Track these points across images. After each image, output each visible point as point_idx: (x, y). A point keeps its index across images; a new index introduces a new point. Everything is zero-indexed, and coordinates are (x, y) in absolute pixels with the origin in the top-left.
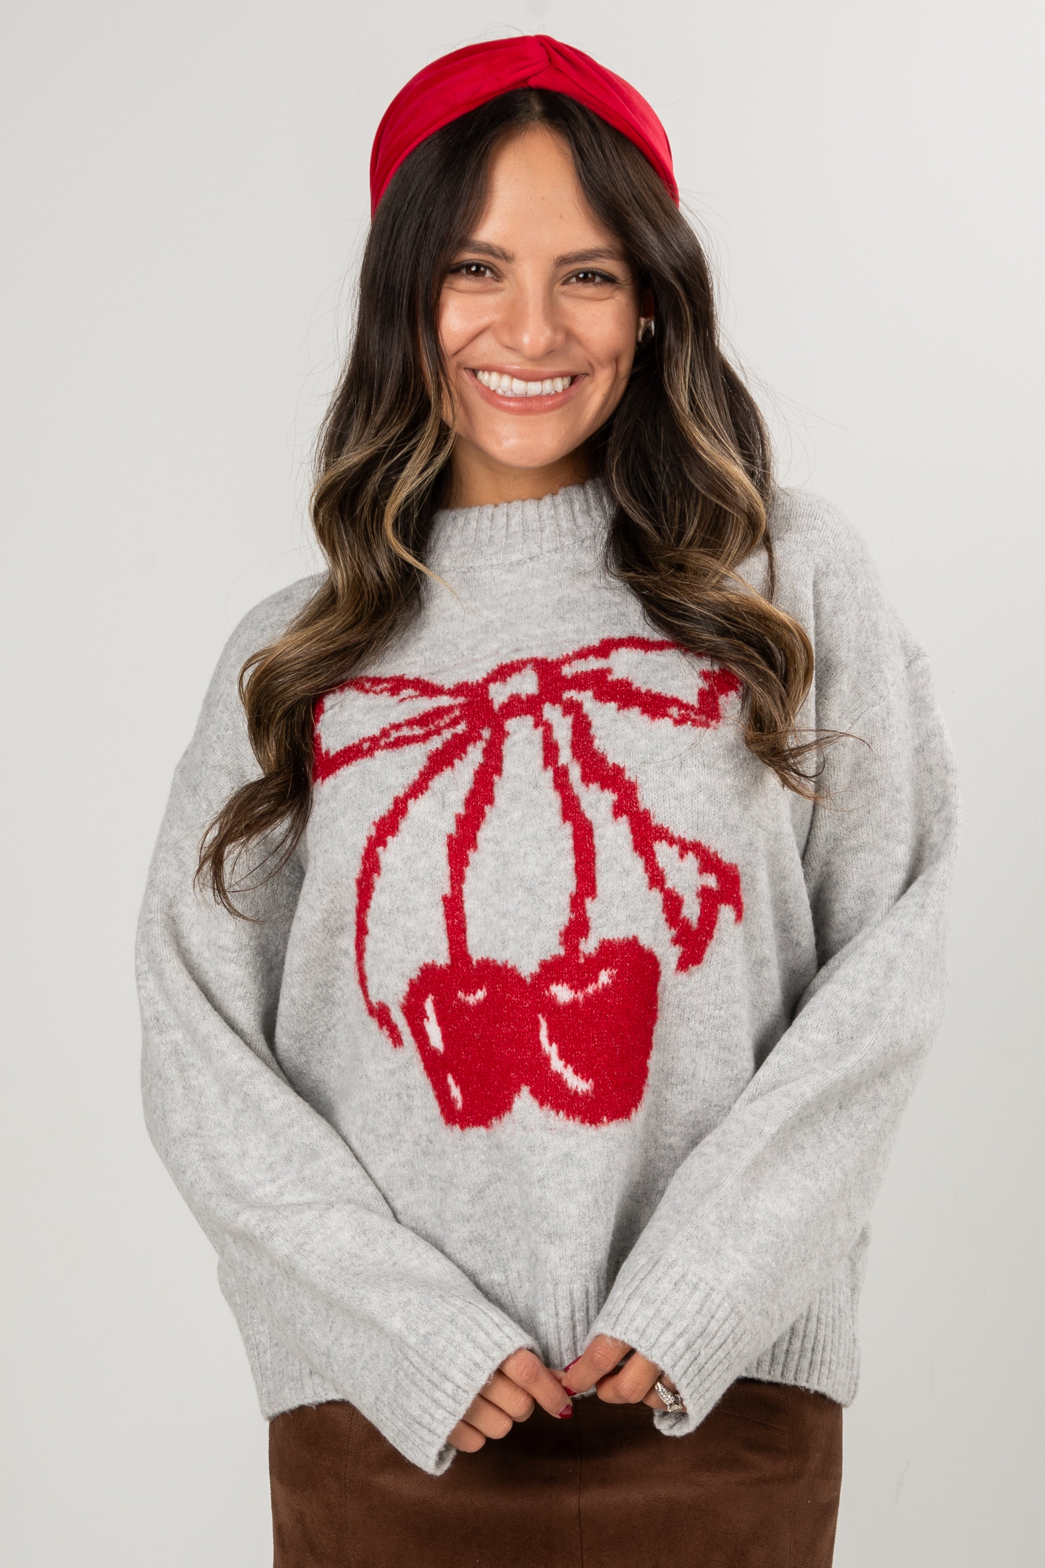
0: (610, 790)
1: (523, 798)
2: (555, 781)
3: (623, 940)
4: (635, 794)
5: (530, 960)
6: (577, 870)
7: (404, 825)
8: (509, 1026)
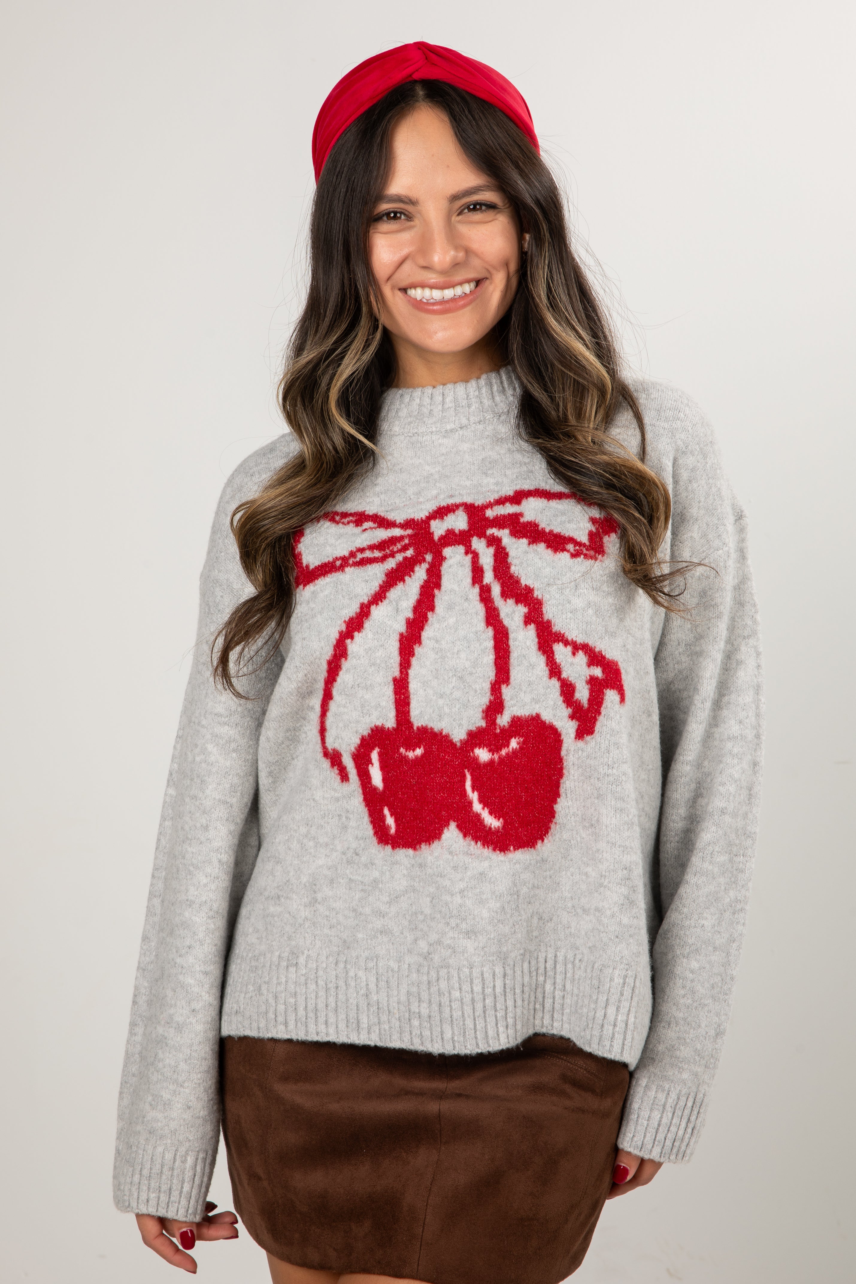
0: (523, 604)
1: (457, 608)
2: (481, 595)
3: (529, 716)
4: (541, 608)
5: (460, 730)
6: (496, 664)
7: (367, 624)
8: (442, 777)
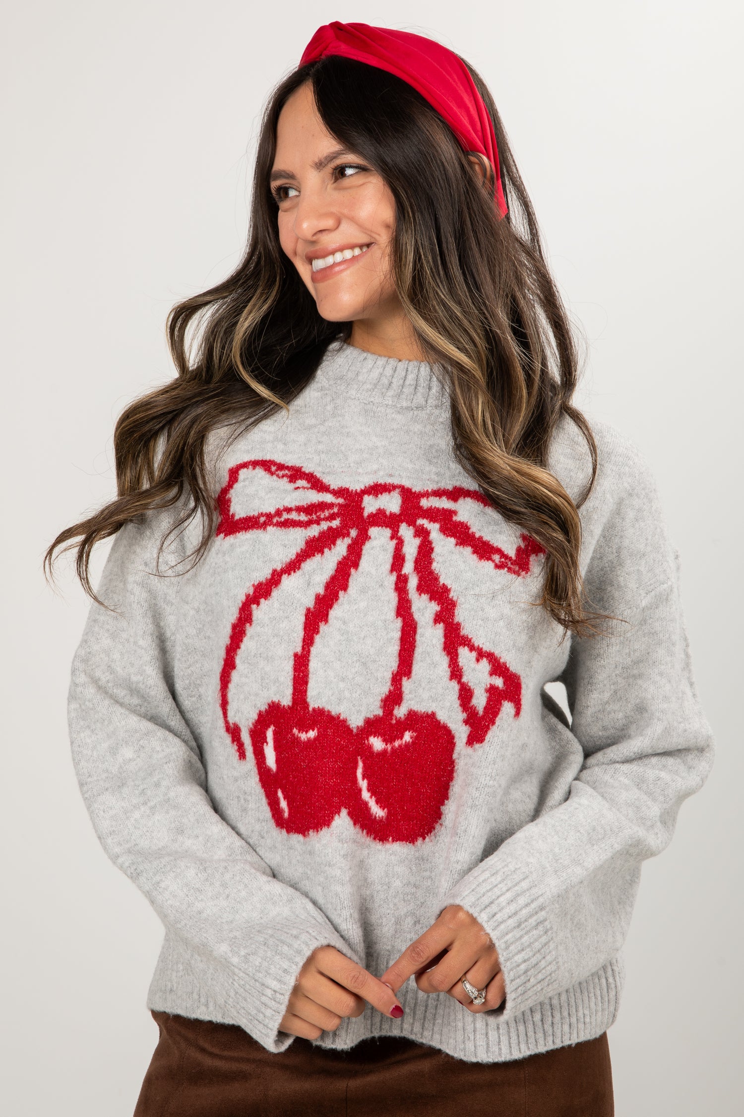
0: (436, 602)
1: (370, 592)
2: (396, 584)
3: (424, 713)
4: (454, 609)
5: (358, 716)
6: (400, 655)
8: (336, 762)
